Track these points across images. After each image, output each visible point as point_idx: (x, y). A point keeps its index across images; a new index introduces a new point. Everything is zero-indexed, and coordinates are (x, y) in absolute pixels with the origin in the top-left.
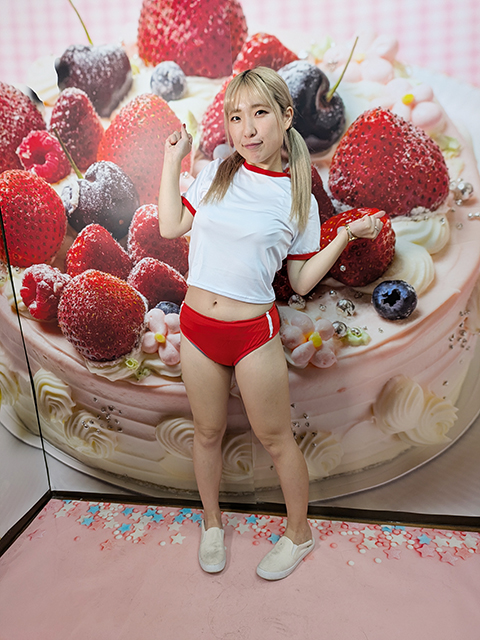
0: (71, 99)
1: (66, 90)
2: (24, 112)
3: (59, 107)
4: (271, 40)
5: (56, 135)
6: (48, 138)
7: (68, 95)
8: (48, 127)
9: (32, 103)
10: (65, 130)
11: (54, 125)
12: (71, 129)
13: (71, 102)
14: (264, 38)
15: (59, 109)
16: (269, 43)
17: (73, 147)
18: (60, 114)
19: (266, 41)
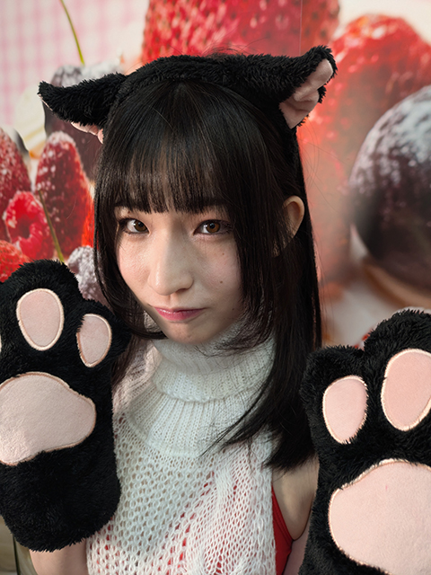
0: (57, 148)
1: (53, 135)
2: (11, 164)
3: (45, 160)
4: (392, 29)
5: (41, 201)
6: (33, 203)
7: (54, 143)
8: (33, 188)
9: (19, 153)
10: (51, 193)
11: (39, 186)
12: (57, 193)
13: (57, 153)
14: (374, 26)
15: (45, 163)
16: (387, 37)
17: (58, 219)
18: (45, 170)
19: (378, 33)
